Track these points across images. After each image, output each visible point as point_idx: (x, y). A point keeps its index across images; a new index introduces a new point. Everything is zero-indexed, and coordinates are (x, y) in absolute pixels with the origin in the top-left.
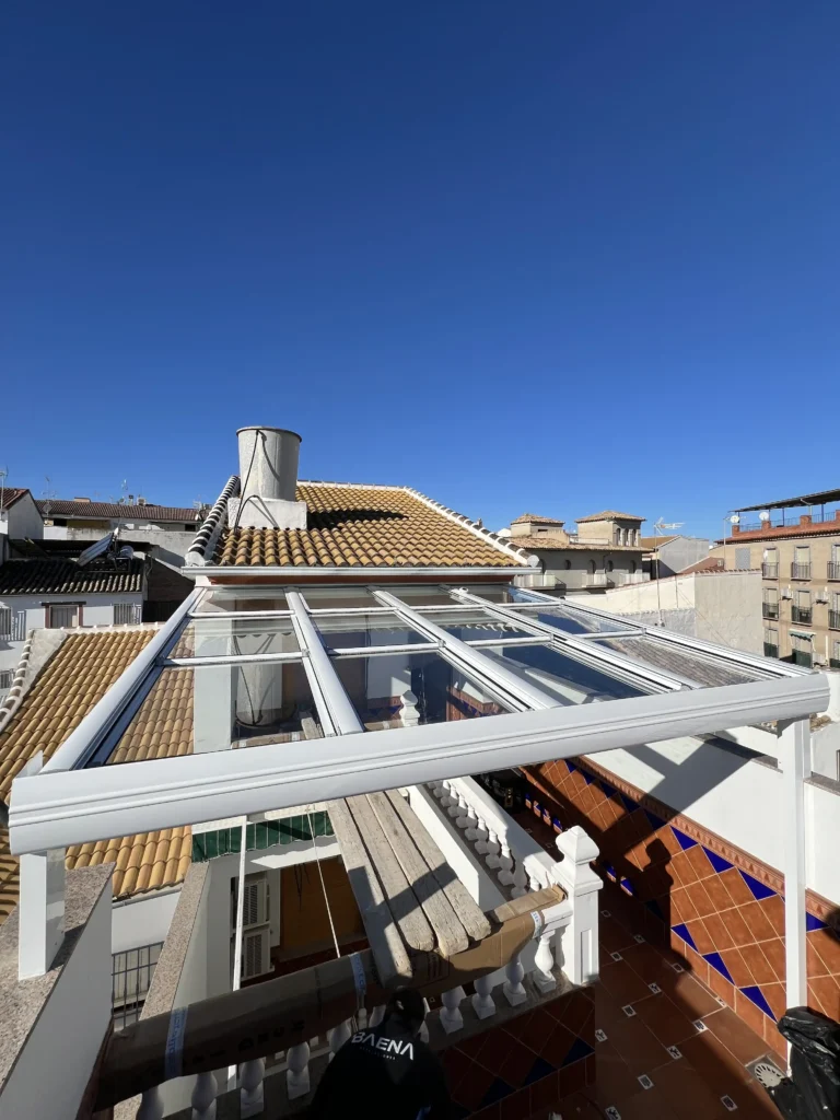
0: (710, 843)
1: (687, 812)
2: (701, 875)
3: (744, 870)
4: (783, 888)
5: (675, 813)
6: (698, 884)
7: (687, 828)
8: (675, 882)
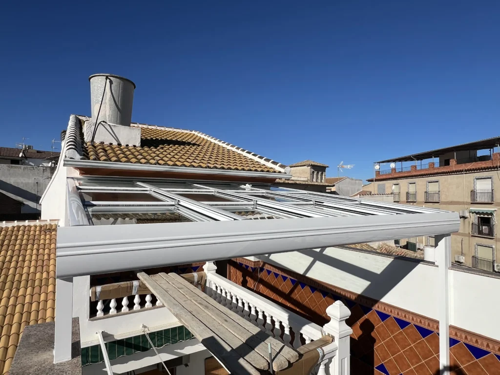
0: (398, 314)
1: (384, 300)
2: (392, 333)
3: (417, 324)
4: (438, 328)
5: (376, 301)
6: (391, 338)
7: (385, 309)
8: (377, 341)
